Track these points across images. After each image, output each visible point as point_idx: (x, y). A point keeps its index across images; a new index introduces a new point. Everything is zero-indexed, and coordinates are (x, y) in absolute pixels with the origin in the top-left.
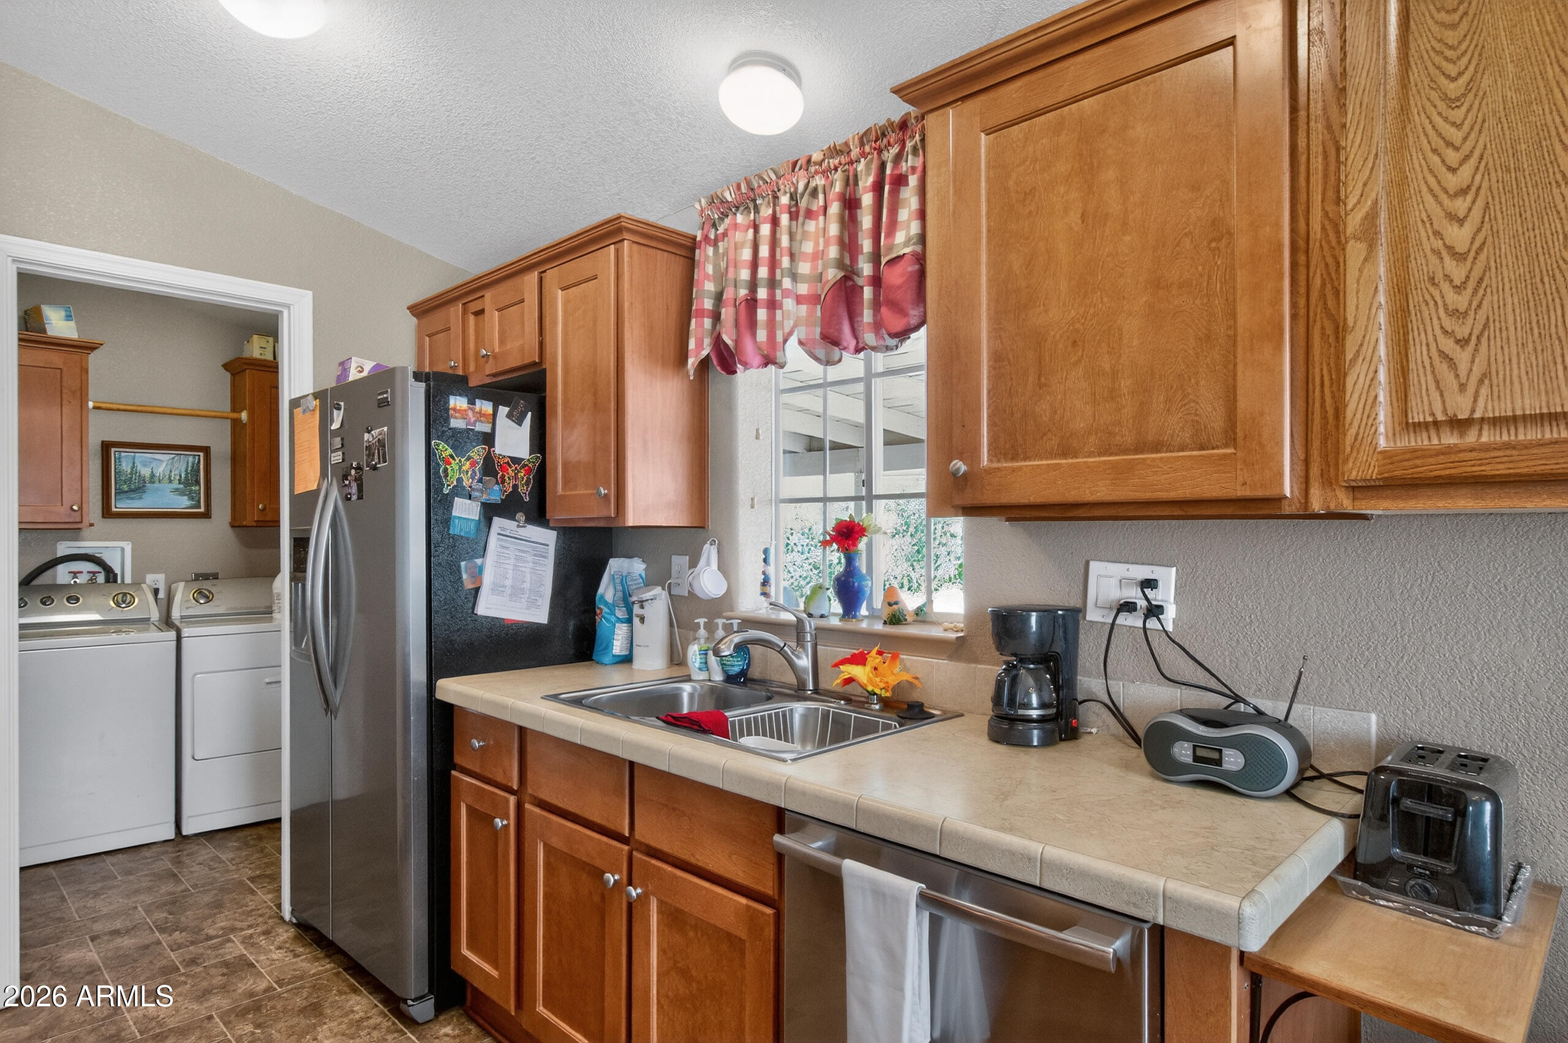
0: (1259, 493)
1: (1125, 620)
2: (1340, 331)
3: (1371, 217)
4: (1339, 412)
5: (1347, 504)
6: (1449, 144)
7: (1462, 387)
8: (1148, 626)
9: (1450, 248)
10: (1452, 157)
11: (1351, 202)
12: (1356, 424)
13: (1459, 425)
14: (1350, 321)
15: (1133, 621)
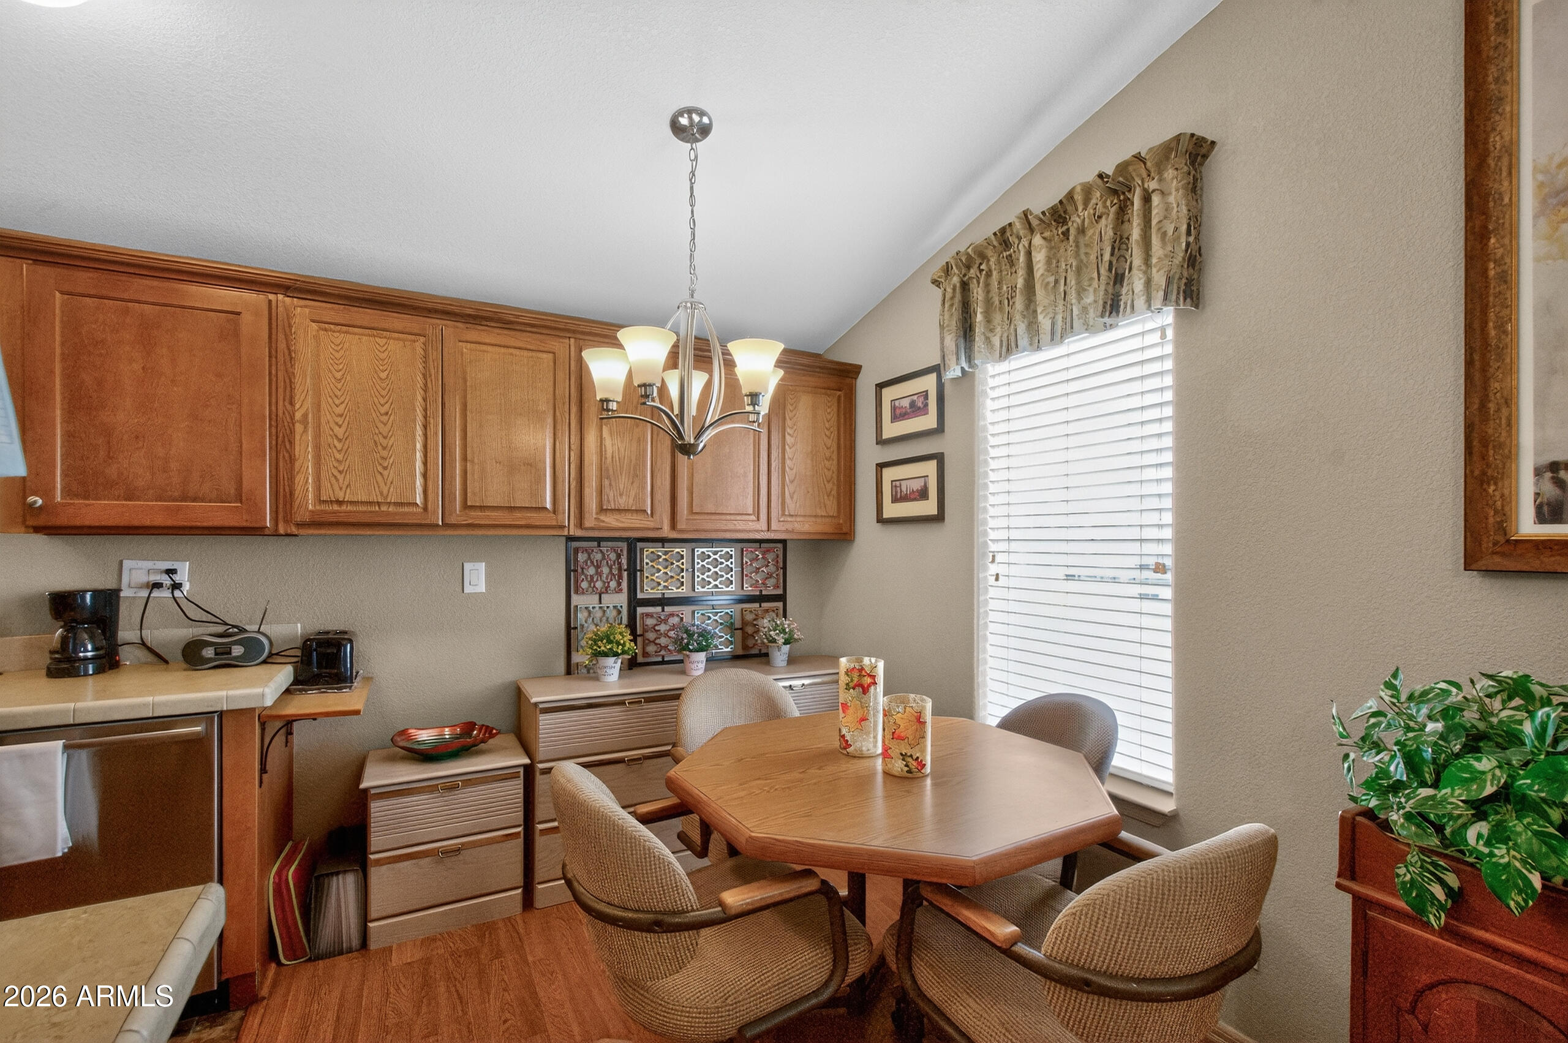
0: (254, 525)
1: (156, 593)
2: (292, 460)
3: (305, 416)
4: (292, 494)
5: (294, 530)
6: (336, 396)
7: (341, 489)
8: (176, 595)
9: (336, 436)
10: (337, 402)
11: (297, 406)
12: (299, 499)
13: (340, 503)
14: (297, 456)
15: (166, 594)
